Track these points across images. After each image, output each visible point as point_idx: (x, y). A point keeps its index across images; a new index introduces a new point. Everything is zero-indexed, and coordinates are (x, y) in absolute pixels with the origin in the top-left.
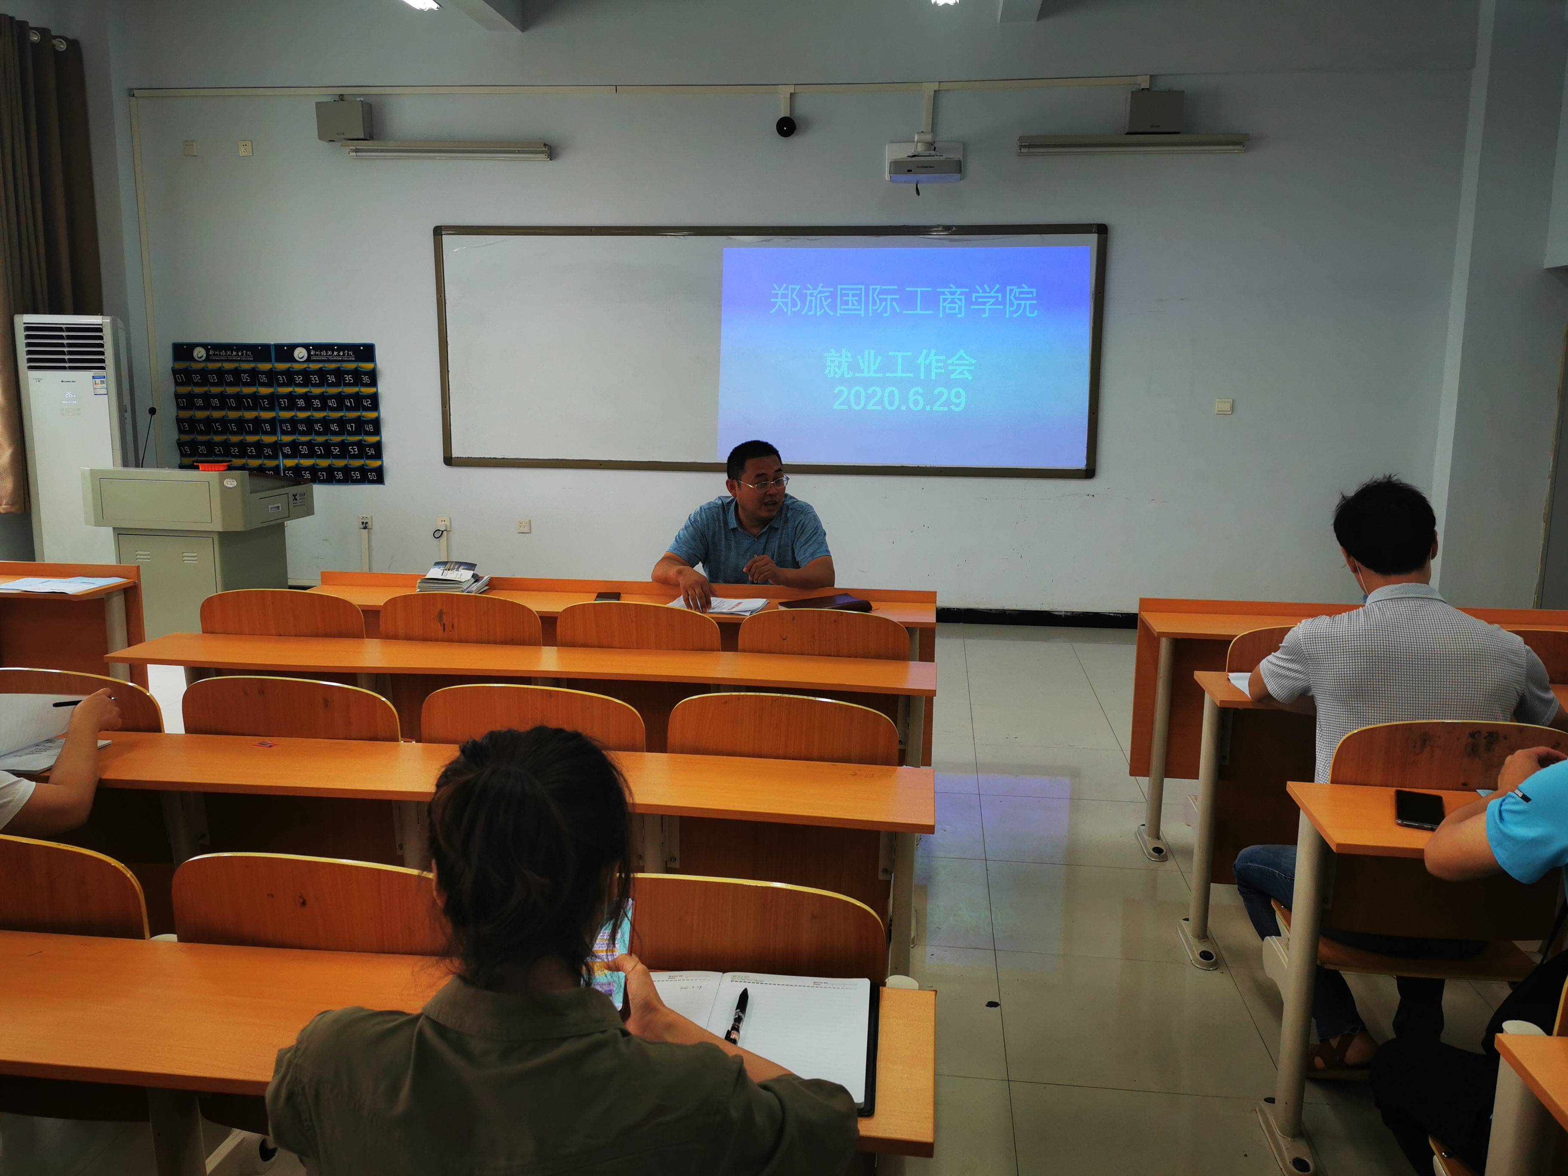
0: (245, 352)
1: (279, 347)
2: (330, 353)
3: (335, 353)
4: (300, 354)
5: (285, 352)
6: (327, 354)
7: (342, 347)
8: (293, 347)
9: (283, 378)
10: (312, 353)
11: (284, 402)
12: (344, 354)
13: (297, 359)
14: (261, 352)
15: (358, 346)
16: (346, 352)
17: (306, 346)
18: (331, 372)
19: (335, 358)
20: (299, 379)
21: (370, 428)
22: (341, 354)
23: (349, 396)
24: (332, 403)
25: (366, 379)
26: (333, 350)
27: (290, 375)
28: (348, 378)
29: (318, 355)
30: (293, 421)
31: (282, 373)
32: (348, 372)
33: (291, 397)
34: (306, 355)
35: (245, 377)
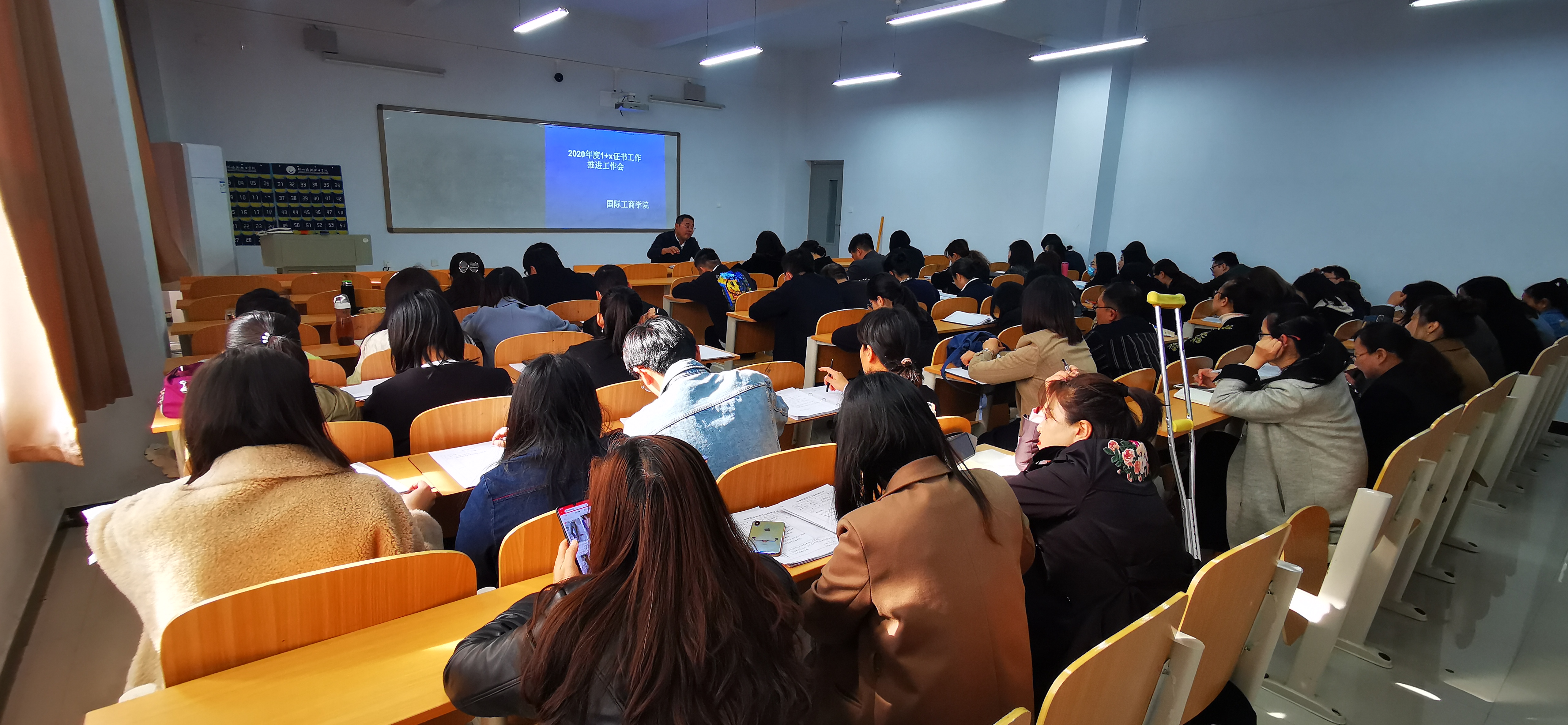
0: (250, 167)
1: (275, 166)
2: (311, 170)
3: (315, 170)
4: (290, 170)
5: (280, 168)
6: (309, 170)
7: (319, 167)
8: (285, 166)
9: (281, 184)
10: (299, 169)
11: (283, 197)
12: (321, 171)
13: (289, 173)
14: (263, 168)
15: (331, 166)
16: (322, 169)
17: (295, 165)
18: (315, 181)
19: (315, 173)
20: (292, 184)
21: (342, 212)
22: (319, 170)
23: (328, 195)
24: (317, 198)
25: (338, 185)
26: (314, 168)
27: (286, 183)
28: (327, 185)
29: (303, 171)
30: (290, 209)
31: (280, 180)
32: (326, 181)
33: (288, 196)
34: (295, 171)
35: (252, 183)
